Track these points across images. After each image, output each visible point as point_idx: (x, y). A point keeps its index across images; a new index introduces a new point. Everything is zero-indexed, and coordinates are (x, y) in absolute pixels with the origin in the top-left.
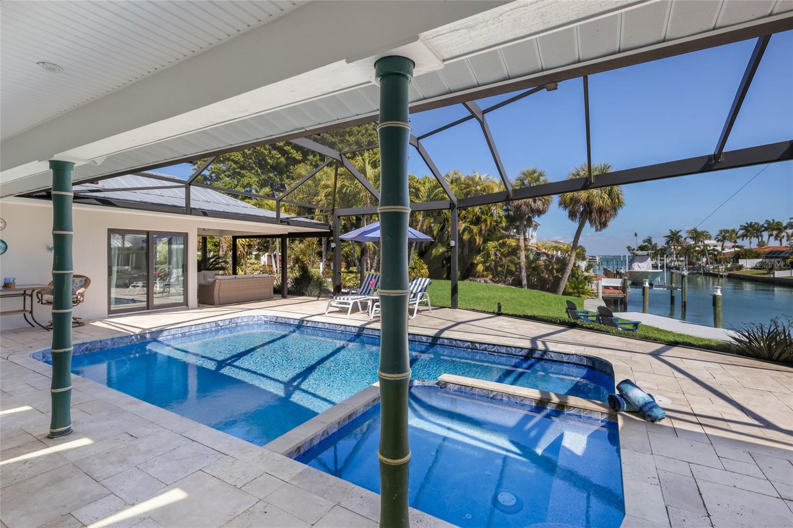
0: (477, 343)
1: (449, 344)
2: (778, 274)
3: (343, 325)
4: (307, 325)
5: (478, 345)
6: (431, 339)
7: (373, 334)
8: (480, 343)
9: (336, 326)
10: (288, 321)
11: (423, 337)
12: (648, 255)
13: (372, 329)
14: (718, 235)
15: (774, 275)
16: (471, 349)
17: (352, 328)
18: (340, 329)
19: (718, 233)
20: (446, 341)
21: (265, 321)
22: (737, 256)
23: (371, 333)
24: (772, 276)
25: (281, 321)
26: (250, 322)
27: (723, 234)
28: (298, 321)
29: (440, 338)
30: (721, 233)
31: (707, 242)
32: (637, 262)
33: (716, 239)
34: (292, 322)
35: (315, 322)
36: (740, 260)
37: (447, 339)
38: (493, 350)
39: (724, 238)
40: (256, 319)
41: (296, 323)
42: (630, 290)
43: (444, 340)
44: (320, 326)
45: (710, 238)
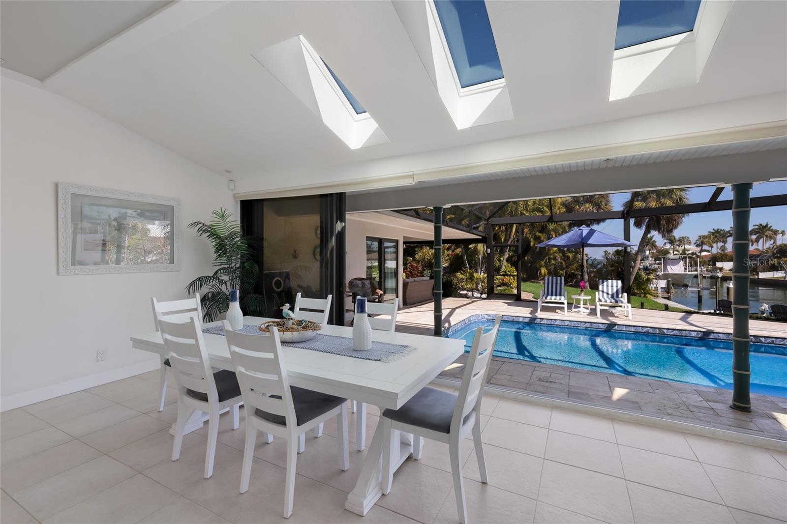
0: (762, 337)
1: (725, 338)
2: (762, 275)
3: (588, 322)
4: (542, 322)
5: (763, 339)
6: (702, 333)
7: (628, 330)
8: (765, 337)
9: (580, 323)
10: (516, 319)
11: (692, 333)
12: (679, 258)
13: (626, 325)
14: (697, 241)
15: (758, 277)
16: (753, 342)
17: (601, 325)
18: (584, 326)
19: (697, 238)
20: (722, 335)
21: (487, 319)
22: (714, 259)
23: (624, 329)
24: (756, 277)
25: (507, 319)
26: (476, 320)
27: (702, 239)
28: (529, 319)
29: (714, 333)
30: (700, 238)
31: (687, 247)
32: (669, 265)
33: (695, 243)
34: (521, 320)
35: (551, 319)
36: (717, 263)
37: (723, 333)
38: (782, 343)
39: (703, 243)
40: (480, 318)
41: (527, 320)
42: (673, 290)
43: (719, 335)
44: (558, 323)
45: (689, 243)
